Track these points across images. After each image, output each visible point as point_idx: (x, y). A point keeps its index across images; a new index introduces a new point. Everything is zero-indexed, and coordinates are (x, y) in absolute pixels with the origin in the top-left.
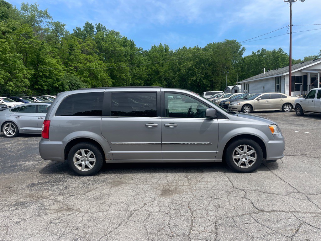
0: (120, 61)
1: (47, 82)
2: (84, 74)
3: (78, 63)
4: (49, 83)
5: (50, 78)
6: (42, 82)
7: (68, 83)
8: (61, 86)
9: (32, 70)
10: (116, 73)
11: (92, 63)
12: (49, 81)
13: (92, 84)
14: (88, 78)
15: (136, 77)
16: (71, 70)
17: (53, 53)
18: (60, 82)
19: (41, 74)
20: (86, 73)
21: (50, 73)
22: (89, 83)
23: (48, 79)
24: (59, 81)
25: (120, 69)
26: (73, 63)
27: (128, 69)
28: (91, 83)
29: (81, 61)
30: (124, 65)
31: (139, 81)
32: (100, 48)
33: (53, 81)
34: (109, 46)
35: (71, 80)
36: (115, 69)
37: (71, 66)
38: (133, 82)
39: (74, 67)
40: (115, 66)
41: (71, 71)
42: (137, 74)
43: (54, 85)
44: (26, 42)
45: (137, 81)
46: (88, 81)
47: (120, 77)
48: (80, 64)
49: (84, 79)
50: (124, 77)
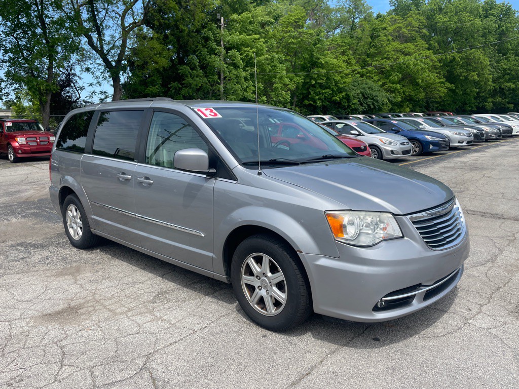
0: (471, 47)
1: (323, 94)
2: (391, 77)
3: (382, 59)
4: (325, 96)
5: (327, 88)
6: (314, 95)
7: (358, 94)
8: (344, 100)
9: (300, 77)
10: (458, 70)
11: (409, 57)
12: (326, 93)
13: (404, 94)
14: (396, 84)
15: (507, 77)
16: (370, 72)
17: (343, 46)
18: (344, 94)
19: (314, 82)
20: (394, 75)
21: (328, 79)
22: (399, 92)
23: (324, 89)
24: (341, 92)
25: (468, 63)
26: (374, 61)
27: (487, 61)
28: (404, 92)
29: (388, 55)
30: (478, 54)
31: (514, 83)
32: (432, 27)
33: (331, 92)
34: (449, 21)
35: (363, 89)
36: (458, 65)
37: (371, 65)
38: (500, 87)
39: (374, 66)
40: (459, 57)
41: (368, 74)
42: (511, 71)
43: (334, 98)
44: (293, 34)
45: (508, 84)
46: (396, 89)
47: (466, 78)
48: (385, 60)
49: (391, 85)
50: (476, 77)
